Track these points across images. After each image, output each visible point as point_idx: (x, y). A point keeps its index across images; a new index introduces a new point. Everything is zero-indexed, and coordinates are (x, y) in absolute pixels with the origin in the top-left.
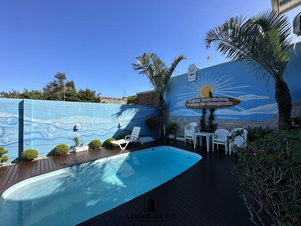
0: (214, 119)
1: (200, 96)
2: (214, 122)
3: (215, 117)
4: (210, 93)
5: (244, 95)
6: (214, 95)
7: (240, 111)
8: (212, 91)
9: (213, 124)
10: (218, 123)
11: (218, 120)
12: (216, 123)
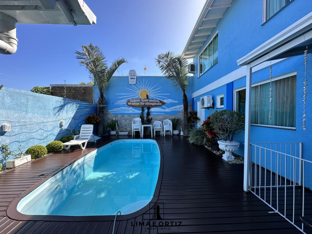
0: (150, 115)
1: (139, 97)
2: (150, 117)
3: (150, 114)
4: (147, 96)
5: (167, 99)
6: (150, 98)
7: (165, 109)
8: (148, 95)
9: (149, 119)
10: (153, 117)
11: (152, 116)
12: (151, 117)
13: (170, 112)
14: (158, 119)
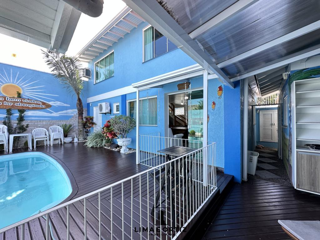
1: (2, 94)
3: (25, 118)
4: (19, 94)
5: (54, 101)
6: (24, 97)
7: (51, 113)
8: (22, 92)
9: (23, 125)
10: (30, 124)
11: (29, 121)
12: (27, 123)
13: (60, 117)
14: (40, 125)
